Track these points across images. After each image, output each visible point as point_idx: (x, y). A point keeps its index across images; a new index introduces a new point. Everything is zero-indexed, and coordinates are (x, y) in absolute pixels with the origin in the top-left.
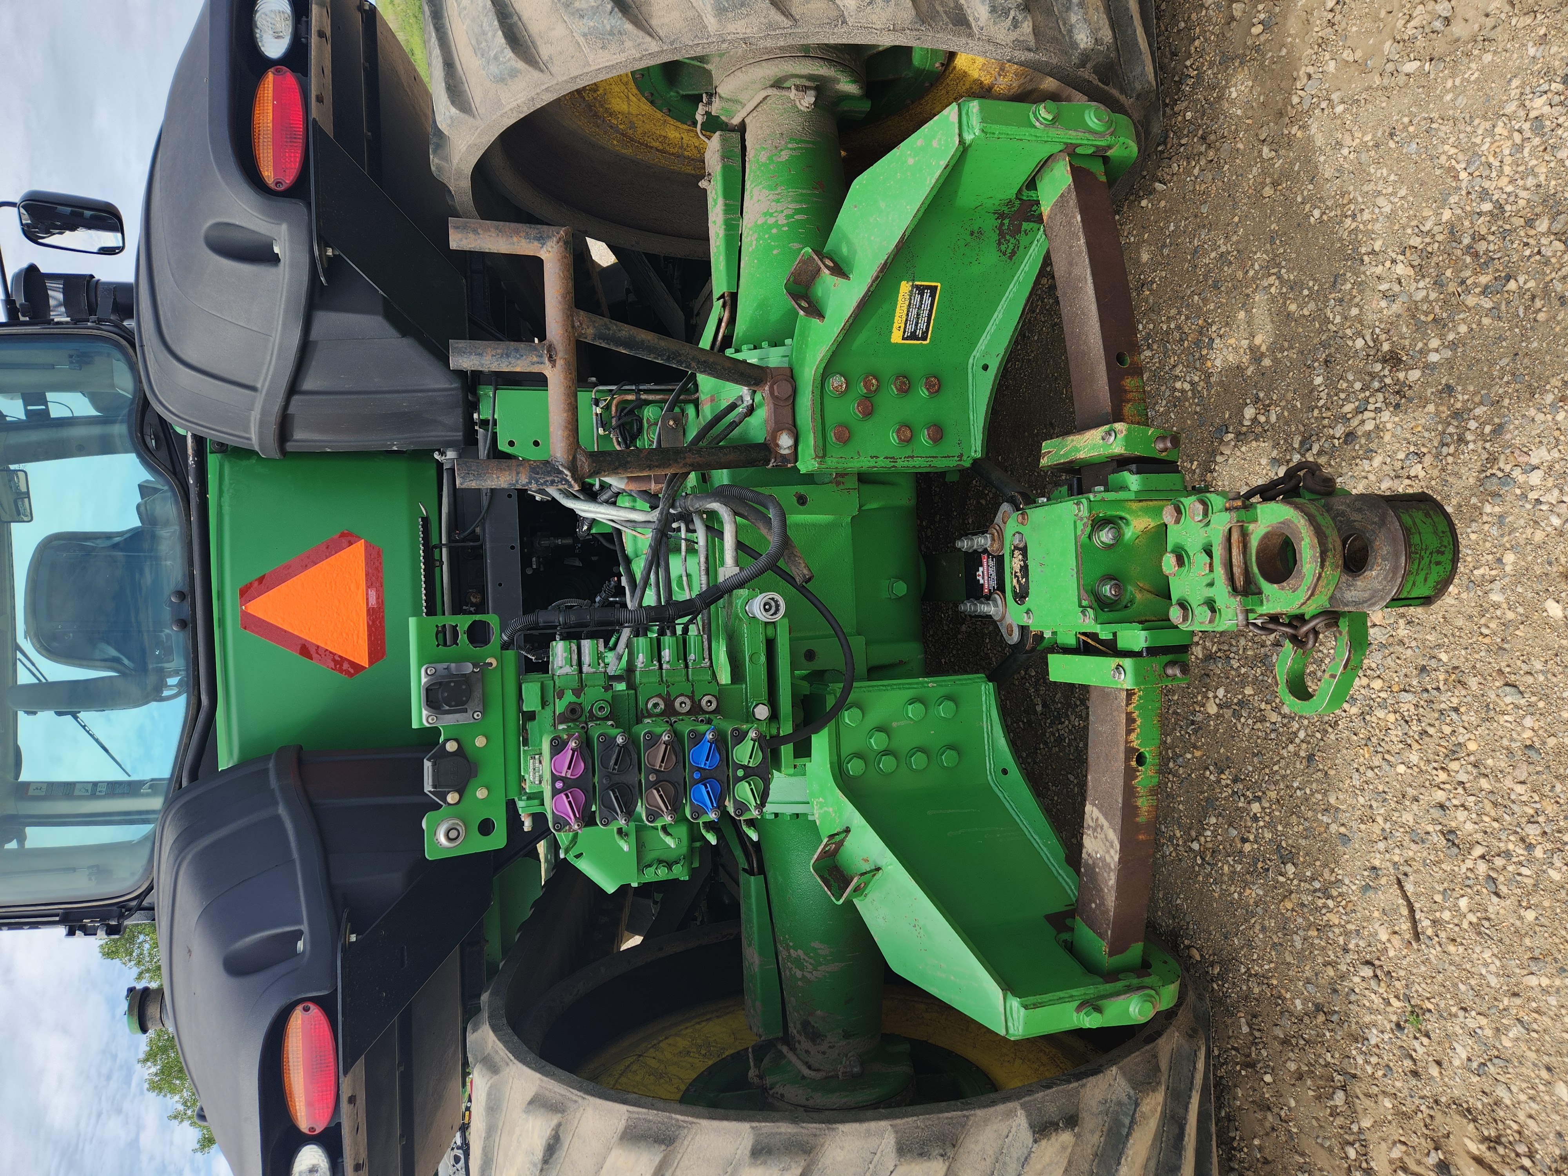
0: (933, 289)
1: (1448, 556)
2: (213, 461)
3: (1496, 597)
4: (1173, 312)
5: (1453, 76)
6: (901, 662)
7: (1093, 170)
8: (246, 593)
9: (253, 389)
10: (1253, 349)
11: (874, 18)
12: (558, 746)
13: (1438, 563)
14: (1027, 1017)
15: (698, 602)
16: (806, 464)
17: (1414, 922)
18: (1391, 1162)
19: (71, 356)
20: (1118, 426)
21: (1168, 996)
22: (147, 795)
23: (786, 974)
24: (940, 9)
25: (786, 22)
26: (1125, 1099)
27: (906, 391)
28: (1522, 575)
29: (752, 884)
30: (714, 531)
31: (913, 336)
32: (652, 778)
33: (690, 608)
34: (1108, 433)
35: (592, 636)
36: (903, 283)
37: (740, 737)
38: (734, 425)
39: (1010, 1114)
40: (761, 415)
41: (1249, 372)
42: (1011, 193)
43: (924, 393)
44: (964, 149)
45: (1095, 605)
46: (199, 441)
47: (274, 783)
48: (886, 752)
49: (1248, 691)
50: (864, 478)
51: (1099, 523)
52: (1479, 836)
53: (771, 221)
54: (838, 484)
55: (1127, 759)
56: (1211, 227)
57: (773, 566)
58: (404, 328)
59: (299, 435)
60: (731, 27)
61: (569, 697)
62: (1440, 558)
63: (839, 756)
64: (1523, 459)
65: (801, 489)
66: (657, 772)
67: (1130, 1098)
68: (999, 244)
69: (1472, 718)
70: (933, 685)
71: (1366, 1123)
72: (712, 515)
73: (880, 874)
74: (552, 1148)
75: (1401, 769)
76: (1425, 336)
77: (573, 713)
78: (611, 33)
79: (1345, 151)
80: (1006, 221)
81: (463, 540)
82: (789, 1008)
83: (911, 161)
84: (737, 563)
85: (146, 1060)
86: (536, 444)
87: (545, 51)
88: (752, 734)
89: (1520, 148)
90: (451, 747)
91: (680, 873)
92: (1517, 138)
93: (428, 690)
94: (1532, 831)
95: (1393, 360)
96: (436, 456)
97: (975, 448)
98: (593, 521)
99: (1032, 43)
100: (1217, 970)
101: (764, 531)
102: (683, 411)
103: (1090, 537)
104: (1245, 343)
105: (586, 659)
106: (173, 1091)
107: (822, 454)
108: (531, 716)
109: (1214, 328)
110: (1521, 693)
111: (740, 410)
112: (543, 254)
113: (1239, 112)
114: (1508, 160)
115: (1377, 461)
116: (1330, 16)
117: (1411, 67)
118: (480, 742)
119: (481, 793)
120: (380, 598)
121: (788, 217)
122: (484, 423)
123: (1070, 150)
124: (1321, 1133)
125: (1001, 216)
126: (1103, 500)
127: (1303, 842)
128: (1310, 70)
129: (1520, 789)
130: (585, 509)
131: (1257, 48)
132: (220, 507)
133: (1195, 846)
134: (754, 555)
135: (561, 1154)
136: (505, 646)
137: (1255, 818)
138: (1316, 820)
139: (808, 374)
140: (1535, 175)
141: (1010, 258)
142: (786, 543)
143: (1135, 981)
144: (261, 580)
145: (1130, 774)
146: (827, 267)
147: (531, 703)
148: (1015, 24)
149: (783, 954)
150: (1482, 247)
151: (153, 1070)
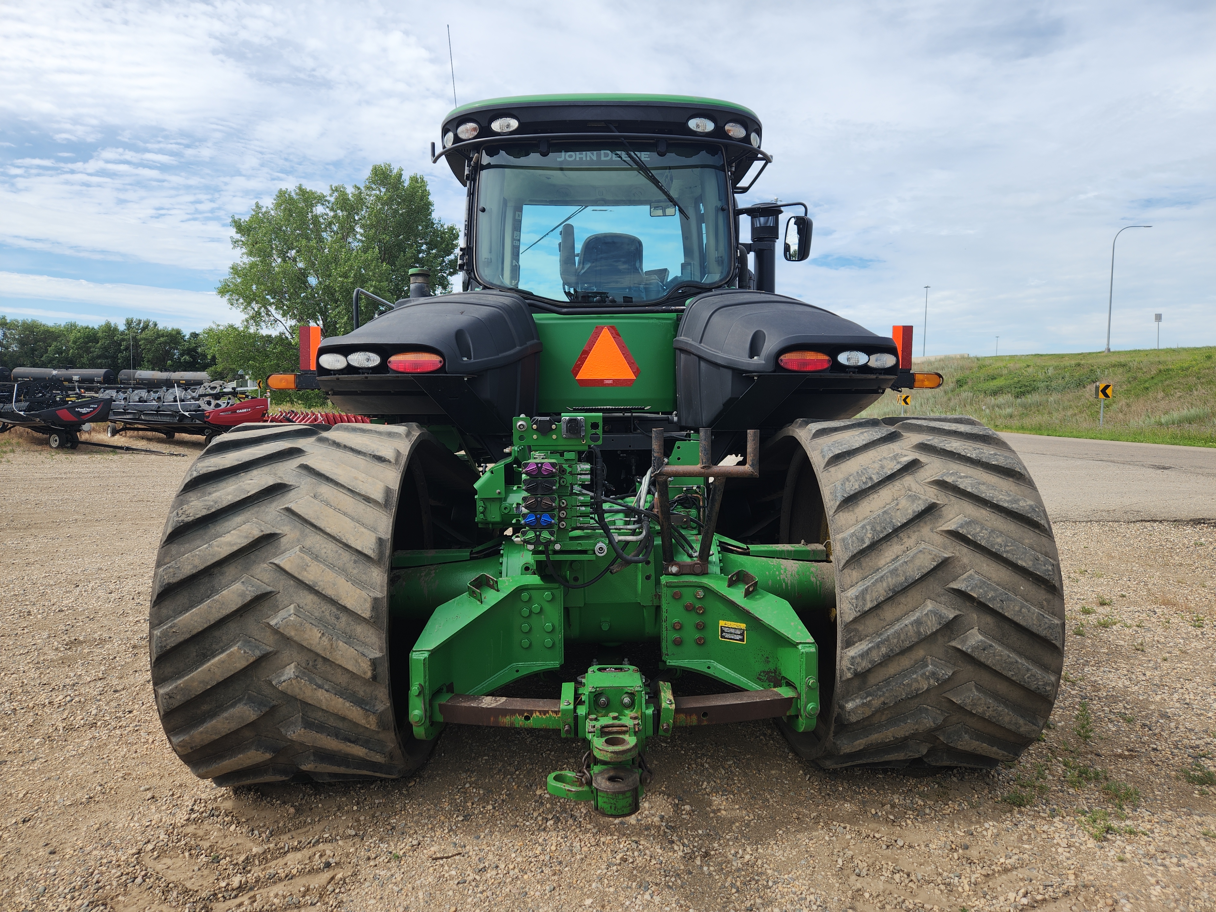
0: (742, 640)
1: (614, 813)
2: (674, 315)
3: (594, 885)
4: (743, 782)
5: (833, 875)
6: (570, 625)
7: (792, 709)
8: (613, 329)
9: (701, 342)
10: (719, 810)
11: (845, 604)
12: (553, 465)
13: (611, 807)
14: (420, 660)
15: (603, 523)
16: (664, 579)
17: (442, 858)
18: (324, 851)
19: (721, 257)
20: (674, 706)
21: (419, 732)
22: (512, 262)
23: (423, 568)
24: (852, 634)
25: (841, 567)
26: (376, 708)
27: (697, 628)
28: (605, 894)
29: (465, 553)
30: (634, 533)
31: (722, 631)
32: (539, 499)
33: (601, 519)
34: (670, 701)
35: (592, 479)
36: (745, 625)
37: (552, 534)
38: (683, 547)
39: (381, 650)
40: (686, 559)
41: (708, 809)
42: (784, 674)
43: (697, 636)
44: (795, 645)
45: (597, 693)
46: (682, 311)
47: (529, 343)
48: (531, 612)
49: (548, 806)
50: (658, 608)
51: (632, 695)
52: (484, 878)
53: (782, 571)
54: (655, 595)
55: (528, 711)
56: (783, 796)
57: (618, 556)
58: (727, 404)
59: (683, 356)
60: (838, 544)
61: (569, 470)
62: (613, 808)
63: (531, 589)
64: (656, 893)
65: (653, 577)
66: (541, 501)
67: (377, 710)
68: (764, 672)
69: (539, 877)
70: (559, 637)
71: (340, 842)
72: (641, 533)
73: (479, 603)
74: (380, 459)
75: (513, 855)
76: (715, 866)
77: (563, 471)
78: (836, 496)
79: (807, 841)
80: (773, 675)
81: (634, 424)
82: (406, 570)
83: (792, 624)
84: (619, 541)
85: (300, 188)
86: (679, 459)
87: (833, 469)
88: (552, 538)
89: (795, 893)
90: (554, 427)
91: (479, 517)
92: (799, 893)
93: (575, 419)
94: (489, 893)
95: (707, 854)
96: (675, 412)
97: (672, 662)
98: (641, 483)
99: (844, 679)
100: (405, 792)
101: (633, 554)
102: (695, 528)
103: (627, 693)
104: (723, 807)
105: (583, 477)
106: (278, 206)
107: (669, 586)
108: (562, 455)
109: (732, 796)
110: (551, 891)
111: (690, 551)
112: (747, 466)
113: (837, 806)
114: (790, 890)
115: (660, 851)
116: (872, 836)
117: (840, 861)
118: (554, 437)
119: (535, 437)
120: (609, 385)
121: (784, 579)
122: (689, 435)
123: (799, 697)
124: (331, 828)
125: (775, 672)
126: (642, 697)
127: (474, 824)
128: (848, 829)
129: (508, 890)
130: (646, 480)
131: (866, 812)
132: (652, 318)
133: (467, 785)
134: (623, 548)
135: (377, 463)
136: (589, 446)
137: (484, 807)
138: (486, 829)
139: (705, 581)
140: (781, 898)
141: (758, 678)
142: (628, 563)
143: (428, 715)
144: (618, 335)
145: (521, 712)
146: (749, 587)
147: (567, 455)
148: (849, 669)
149: (432, 567)
150: (753, 882)
151: (293, 194)
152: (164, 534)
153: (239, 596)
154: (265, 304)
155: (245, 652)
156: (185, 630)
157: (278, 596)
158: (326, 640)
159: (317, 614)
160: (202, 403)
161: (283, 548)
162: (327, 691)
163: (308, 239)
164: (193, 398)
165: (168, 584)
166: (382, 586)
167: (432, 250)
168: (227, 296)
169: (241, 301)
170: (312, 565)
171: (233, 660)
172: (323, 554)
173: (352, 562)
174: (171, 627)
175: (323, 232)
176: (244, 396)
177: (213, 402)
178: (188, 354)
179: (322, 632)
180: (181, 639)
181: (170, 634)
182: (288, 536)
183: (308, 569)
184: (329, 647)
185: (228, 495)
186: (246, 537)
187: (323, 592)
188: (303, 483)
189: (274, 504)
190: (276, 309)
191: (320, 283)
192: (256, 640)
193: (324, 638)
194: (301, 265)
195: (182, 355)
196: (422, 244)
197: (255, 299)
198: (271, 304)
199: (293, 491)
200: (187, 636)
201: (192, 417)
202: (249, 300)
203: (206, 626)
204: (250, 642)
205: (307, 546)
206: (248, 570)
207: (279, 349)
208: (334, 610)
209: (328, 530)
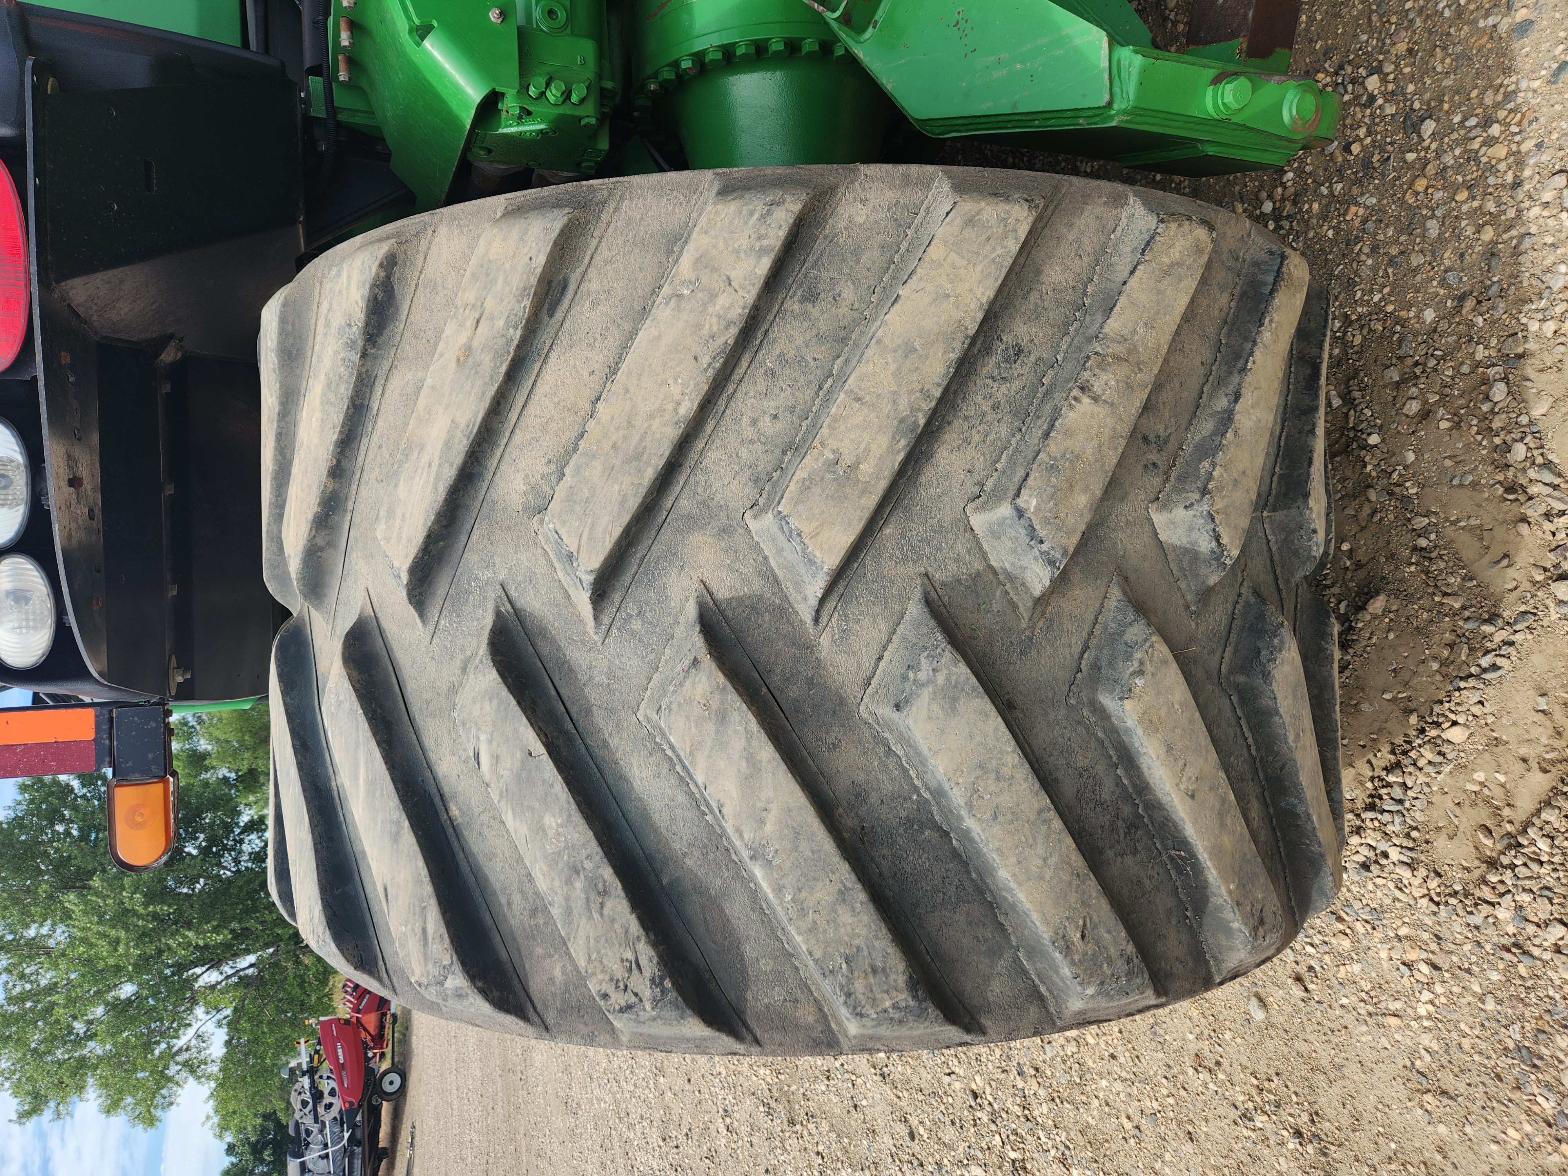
39: (1119, 200)
67: (1272, 253)
152: (701, 1047)
153: (953, 709)
154: (170, 1055)
155: (1141, 673)
156: (1073, 897)
157: (939, 576)
158: (1104, 377)
159: (1004, 430)
160: (327, 1117)
161: (757, 585)
162: (1237, 396)
163: (53, 1005)
164: (321, 1131)
165: (913, 986)
166: (906, 181)
167: (64, 815)
168: (158, 1113)
169: (164, 1092)
170: (833, 443)
171: (1163, 712)
172: (779, 426)
173: (815, 311)
174: (1067, 950)
175: (38, 985)
176: (316, 1056)
177: (327, 1099)
178: (261, 1153)
179: (1076, 392)
180: (1102, 908)
181: (1090, 948)
182: (708, 577)
183: (848, 460)
184: (1122, 370)
185: (541, 829)
186: (722, 717)
187: (937, 393)
188: (489, 574)
189: (577, 656)
190: (178, 1038)
191: (130, 980)
192: (1085, 648)
193: (1097, 388)
194: (100, 1011)
195: (262, 1161)
196: (54, 832)
197: (162, 1072)
198: (170, 1047)
199: (521, 603)
200: (1092, 885)
201: (353, 1126)
202: (163, 1079)
203: (1058, 824)
204: (1096, 667)
205: (750, 492)
206: (842, 701)
207: (244, 1024)
208: (990, 365)
209: (688, 407)
